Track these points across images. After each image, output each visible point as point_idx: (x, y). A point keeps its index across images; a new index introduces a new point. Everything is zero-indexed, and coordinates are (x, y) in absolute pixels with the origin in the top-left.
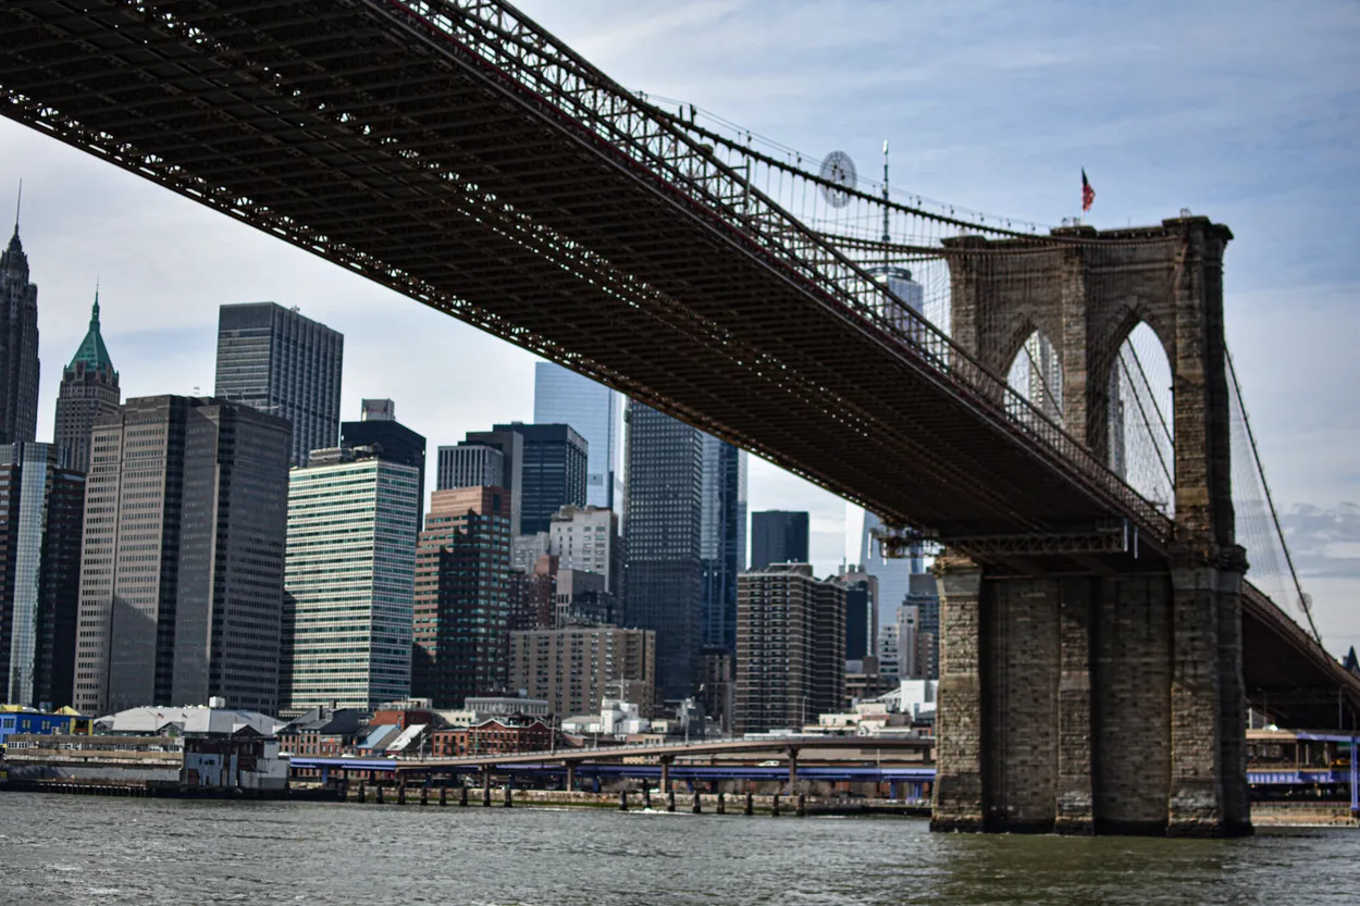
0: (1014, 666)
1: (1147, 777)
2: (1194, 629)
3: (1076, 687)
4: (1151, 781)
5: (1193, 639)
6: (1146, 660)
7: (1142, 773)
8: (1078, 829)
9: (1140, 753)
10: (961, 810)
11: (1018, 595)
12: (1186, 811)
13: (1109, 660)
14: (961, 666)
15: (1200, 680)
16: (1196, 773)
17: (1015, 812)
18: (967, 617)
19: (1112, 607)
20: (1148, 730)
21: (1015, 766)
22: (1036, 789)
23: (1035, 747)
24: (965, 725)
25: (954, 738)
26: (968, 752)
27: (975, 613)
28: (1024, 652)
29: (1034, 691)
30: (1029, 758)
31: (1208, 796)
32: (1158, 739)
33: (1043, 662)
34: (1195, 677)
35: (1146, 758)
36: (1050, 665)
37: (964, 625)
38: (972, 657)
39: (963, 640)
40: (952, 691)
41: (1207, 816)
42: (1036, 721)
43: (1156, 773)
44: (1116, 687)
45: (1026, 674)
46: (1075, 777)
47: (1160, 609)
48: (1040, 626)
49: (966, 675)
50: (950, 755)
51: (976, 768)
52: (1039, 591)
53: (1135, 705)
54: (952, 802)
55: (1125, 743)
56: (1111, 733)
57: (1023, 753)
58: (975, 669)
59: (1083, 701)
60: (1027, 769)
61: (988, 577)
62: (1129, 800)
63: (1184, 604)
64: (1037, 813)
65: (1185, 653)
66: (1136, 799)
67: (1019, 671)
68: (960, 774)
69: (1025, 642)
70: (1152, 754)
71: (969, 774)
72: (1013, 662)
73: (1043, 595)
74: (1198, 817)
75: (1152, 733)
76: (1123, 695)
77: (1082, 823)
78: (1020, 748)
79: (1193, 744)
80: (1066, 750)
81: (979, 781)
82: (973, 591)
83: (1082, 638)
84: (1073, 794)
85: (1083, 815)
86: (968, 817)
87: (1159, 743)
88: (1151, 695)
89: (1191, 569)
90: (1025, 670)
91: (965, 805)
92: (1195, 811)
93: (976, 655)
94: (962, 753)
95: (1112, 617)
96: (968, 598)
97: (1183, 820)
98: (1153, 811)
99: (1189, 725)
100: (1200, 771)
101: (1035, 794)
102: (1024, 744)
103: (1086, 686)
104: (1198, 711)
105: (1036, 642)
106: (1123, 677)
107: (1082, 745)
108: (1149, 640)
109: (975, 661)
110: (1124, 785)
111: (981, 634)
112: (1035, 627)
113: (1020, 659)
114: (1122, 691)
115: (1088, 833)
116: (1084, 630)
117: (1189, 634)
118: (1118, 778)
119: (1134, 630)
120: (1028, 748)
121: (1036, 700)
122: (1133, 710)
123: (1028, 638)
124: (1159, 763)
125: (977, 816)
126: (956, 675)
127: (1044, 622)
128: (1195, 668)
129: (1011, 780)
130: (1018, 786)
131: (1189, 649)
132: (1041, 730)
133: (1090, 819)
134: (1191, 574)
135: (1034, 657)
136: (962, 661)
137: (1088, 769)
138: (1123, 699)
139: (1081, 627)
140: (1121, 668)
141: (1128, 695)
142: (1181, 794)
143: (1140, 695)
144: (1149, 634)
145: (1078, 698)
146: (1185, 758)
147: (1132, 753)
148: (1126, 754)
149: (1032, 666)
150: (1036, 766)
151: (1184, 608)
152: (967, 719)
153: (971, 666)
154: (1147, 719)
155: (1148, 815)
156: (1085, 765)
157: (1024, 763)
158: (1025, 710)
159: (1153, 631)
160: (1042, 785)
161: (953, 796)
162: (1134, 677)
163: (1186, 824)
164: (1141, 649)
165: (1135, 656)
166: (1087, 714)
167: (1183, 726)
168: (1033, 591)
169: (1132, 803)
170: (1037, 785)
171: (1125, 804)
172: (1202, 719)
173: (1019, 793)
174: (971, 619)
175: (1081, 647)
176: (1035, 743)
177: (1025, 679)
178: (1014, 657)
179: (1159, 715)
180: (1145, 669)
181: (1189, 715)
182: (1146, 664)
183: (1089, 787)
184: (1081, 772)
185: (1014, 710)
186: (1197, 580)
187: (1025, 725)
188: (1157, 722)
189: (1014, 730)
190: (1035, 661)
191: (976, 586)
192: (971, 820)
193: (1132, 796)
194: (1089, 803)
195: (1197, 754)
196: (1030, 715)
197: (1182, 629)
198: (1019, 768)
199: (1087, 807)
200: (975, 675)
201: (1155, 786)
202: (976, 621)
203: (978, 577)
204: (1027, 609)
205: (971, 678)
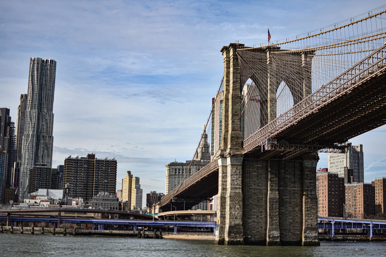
0: (251, 189)
1: (294, 227)
2: (311, 180)
3: (275, 197)
4: (295, 228)
5: (310, 183)
6: (294, 189)
7: (292, 225)
8: (275, 244)
9: (292, 219)
10: (236, 237)
11: (253, 165)
12: (309, 238)
13: (282, 188)
14: (236, 188)
15: (313, 196)
16: (312, 226)
17: (251, 238)
18: (238, 172)
19: (283, 171)
20: (294, 211)
21: (251, 222)
22: (258, 230)
23: (258, 216)
24: (238, 208)
25: (233, 213)
26: (238, 218)
27: (241, 170)
28: (255, 184)
29: (258, 197)
30: (256, 220)
31: (316, 233)
32: (297, 214)
33: (261, 188)
34: (311, 195)
35: (293, 220)
36: (262, 189)
37: (237, 174)
38: (240, 185)
39: (237, 179)
40: (233, 197)
41: (315, 239)
42: (258, 208)
43: (297, 225)
44: (284, 197)
45: (255, 192)
46: (274, 226)
47: (298, 173)
48: (260, 176)
49: (238, 191)
50: (232, 218)
51: (241, 223)
52: (260, 165)
53: (290, 203)
54: (233, 234)
55: (287, 215)
56: (283, 212)
57: (254, 218)
58: (240, 190)
59: (276, 202)
60: (255, 223)
61: (245, 159)
62: (288, 234)
63: (308, 171)
64: (258, 238)
65: (308, 187)
66: (290, 234)
67: (253, 191)
68: (236, 225)
69: (255, 181)
70: (295, 219)
71: (239, 225)
72: (251, 187)
73: (261, 165)
74: (313, 239)
75: (295, 212)
76: (286, 200)
77: (277, 242)
78: (253, 216)
79: (311, 216)
80: (271, 217)
81: (242, 227)
82: (240, 163)
83: (276, 181)
84: (273, 232)
85: (277, 239)
86: (239, 240)
87: (297, 216)
88: (295, 200)
89: (311, 160)
90: (255, 190)
91: (238, 236)
92: (312, 238)
93: (241, 185)
94: (236, 218)
95: (283, 174)
96: (238, 165)
97: (308, 240)
98: (295, 237)
99: (309, 210)
100: (313, 225)
101: (258, 232)
102: (254, 215)
103: (278, 197)
104: (312, 205)
105: (258, 181)
106: (287, 194)
107: (276, 216)
108: (294, 182)
109: (241, 187)
110: (287, 229)
111: (243, 178)
112: (258, 176)
113: (253, 187)
114: (286, 198)
115: (279, 245)
116: (277, 178)
117: (309, 181)
118: (284, 227)
119: (290, 179)
120: (256, 217)
121: (258, 201)
122: (289, 205)
123: (256, 180)
124: (297, 222)
125: (242, 240)
126: (234, 191)
127: (261, 175)
128: (311, 192)
129: (250, 227)
130: (252, 229)
131: (309, 186)
132: (260, 211)
133: (279, 240)
134: (310, 162)
135: (258, 186)
136: (236, 186)
137: (278, 224)
138: (286, 201)
139: (276, 177)
140: (286, 191)
141: (288, 200)
142: (308, 232)
143: (291, 200)
144: (295, 180)
145: (275, 201)
146: (308, 221)
147: (289, 219)
148: (287, 219)
149: (257, 189)
150: (258, 223)
151: (308, 173)
152: (238, 206)
153: (239, 188)
154: (294, 208)
155: (293, 239)
156: (277, 222)
157: (254, 221)
158: (254, 204)
159: (296, 180)
160: (260, 229)
161: (233, 233)
162: (290, 194)
163: (309, 242)
164: (292, 185)
165: (290, 188)
166: (278, 206)
167: (308, 210)
168: (258, 164)
169: (289, 235)
170: (258, 229)
171: (286, 235)
172: (313, 209)
173: (252, 231)
174: (239, 173)
175: (276, 184)
176: (257, 215)
177: (255, 193)
178: (251, 186)
179: (297, 206)
180: (293, 192)
181: (310, 207)
182: (294, 190)
183: (278, 230)
184: (276, 225)
185: (251, 203)
186: (312, 164)
187: (254, 209)
188: (297, 209)
189: (251, 210)
190: (258, 188)
191: (242, 161)
192: (240, 240)
193: (289, 233)
194: (279, 235)
195: (312, 219)
196: (256, 205)
197: (307, 179)
198: (252, 223)
199: (278, 236)
200: (241, 191)
201: (296, 229)
202: (241, 173)
203: (242, 158)
204: (256, 170)
205: (239, 192)
